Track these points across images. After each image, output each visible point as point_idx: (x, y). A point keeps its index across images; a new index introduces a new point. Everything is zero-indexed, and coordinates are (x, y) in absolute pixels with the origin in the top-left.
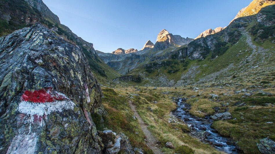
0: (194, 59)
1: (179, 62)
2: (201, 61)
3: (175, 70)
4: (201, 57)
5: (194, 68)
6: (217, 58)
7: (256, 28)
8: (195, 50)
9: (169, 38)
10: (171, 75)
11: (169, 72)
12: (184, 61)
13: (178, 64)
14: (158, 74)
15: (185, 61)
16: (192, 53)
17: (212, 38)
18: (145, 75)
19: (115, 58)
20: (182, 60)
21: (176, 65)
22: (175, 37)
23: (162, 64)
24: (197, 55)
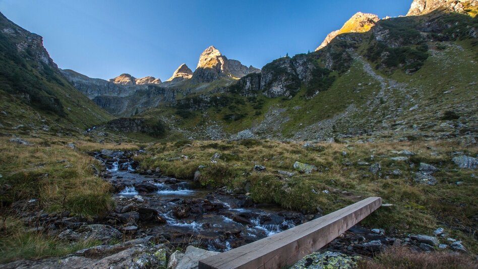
0: (273, 96)
1: (245, 100)
2: (286, 99)
3: (238, 115)
4: (288, 93)
5: (276, 112)
6: (317, 95)
7: (376, 50)
8: (275, 79)
9: (222, 61)
10: (231, 124)
11: (227, 118)
12: (254, 98)
13: (244, 104)
14: (204, 122)
15: (258, 99)
16: (269, 85)
17: (306, 60)
18: (174, 121)
19: (112, 91)
20: (251, 96)
21: (240, 106)
22: (231, 63)
23: (211, 101)
24: (279, 89)
